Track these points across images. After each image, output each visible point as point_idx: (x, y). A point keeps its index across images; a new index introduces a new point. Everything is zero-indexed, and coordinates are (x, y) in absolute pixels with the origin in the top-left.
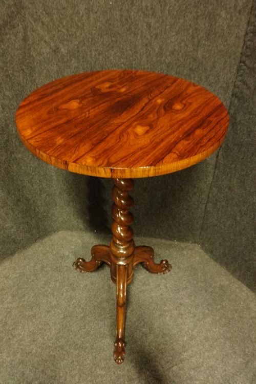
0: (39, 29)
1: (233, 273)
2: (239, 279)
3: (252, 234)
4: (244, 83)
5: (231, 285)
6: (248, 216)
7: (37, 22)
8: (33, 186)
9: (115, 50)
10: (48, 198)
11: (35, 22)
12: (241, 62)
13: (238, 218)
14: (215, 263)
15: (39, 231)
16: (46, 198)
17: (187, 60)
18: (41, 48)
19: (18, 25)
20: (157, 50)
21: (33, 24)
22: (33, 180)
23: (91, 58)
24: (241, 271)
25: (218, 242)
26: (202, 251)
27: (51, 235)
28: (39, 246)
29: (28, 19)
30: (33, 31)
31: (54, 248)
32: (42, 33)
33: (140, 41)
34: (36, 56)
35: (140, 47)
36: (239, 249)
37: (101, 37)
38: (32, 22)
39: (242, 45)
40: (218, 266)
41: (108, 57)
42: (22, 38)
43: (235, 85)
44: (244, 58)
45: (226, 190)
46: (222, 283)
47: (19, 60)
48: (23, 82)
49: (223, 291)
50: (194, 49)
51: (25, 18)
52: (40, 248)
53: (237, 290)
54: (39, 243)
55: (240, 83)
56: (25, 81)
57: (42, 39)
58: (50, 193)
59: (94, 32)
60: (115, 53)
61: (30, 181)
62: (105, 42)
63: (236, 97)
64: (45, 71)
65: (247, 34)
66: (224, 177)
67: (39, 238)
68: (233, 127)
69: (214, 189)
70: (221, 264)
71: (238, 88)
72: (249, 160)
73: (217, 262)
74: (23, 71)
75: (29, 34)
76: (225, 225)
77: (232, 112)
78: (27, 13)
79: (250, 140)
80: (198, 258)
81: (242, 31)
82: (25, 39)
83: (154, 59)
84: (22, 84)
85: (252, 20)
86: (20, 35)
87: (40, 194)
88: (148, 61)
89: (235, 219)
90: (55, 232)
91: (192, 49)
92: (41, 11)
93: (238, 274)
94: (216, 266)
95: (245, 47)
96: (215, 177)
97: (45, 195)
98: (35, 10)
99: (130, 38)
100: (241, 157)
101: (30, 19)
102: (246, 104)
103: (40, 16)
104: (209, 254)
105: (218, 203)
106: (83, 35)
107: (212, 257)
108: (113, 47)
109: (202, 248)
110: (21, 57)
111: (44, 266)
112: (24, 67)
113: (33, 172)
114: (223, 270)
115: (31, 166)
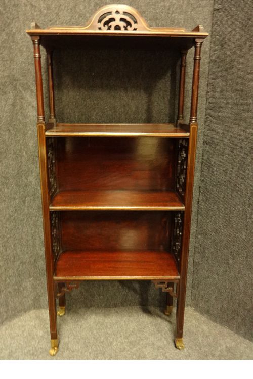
0: (28, 96)
1: (238, 331)
2: (245, 337)
3: (249, 274)
4: (213, 130)
5: (239, 346)
6: (240, 256)
7: (26, 91)
8: (6, 250)
9: (96, 111)
10: (21, 268)
11: (25, 91)
12: (206, 115)
13: (231, 261)
14: (215, 324)
15: (8, 309)
16: (19, 266)
17: (160, 116)
18: (28, 112)
19: (9, 93)
20: (134, 109)
21: (23, 92)
22: (7, 244)
23: (75, 118)
24: (245, 326)
25: (213, 297)
26: (197, 313)
27: (21, 316)
28: (6, 329)
29: (19, 89)
30: (22, 98)
31: (25, 329)
32: (30, 99)
33: (119, 103)
34: (23, 119)
35: (119, 107)
36: (238, 297)
37: (84, 100)
38: (22, 90)
39: (205, 102)
40: (219, 326)
41: (90, 117)
42: (12, 103)
43: (204, 134)
44: (209, 111)
45: (213, 234)
46: (228, 345)
47: (7, 120)
48: (8, 141)
49: (232, 353)
50: (165, 107)
51: (16, 88)
52: (7, 332)
53: (247, 350)
54: (6, 326)
55: (208, 132)
56: (10, 140)
57: (30, 105)
58: (24, 261)
59: (78, 97)
60: (97, 113)
61: (3, 245)
62: (88, 105)
63: (207, 144)
64: (30, 132)
65: (208, 92)
66: (208, 221)
67: (6, 319)
68: (209, 171)
69: (199, 237)
70: (221, 323)
71: (208, 136)
72: (230, 197)
73: (216, 322)
74: (10, 131)
75: (18, 101)
76: (217, 274)
77: (206, 157)
78: (18, 84)
79: (228, 177)
80: (194, 322)
81: (203, 91)
82: (14, 105)
83: (132, 117)
84: (7, 143)
85: (210, 82)
86: (10, 101)
87: (13, 262)
88: (126, 118)
89: (228, 264)
90: (26, 312)
91: (164, 107)
92: (31, 82)
93: (243, 331)
94: (215, 327)
95: (208, 103)
96: (199, 225)
97: (18, 263)
98: (26, 81)
99: (109, 100)
100: (222, 196)
101: (21, 89)
102: (218, 147)
103: (30, 86)
104: (206, 315)
105: (207, 251)
106: (68, 99)
107: (209, 318)
108: (94, 109)
109: (196, 310)
110: (8, 119)
111: (12, 351)
112: (10, 128)
113: (8, 234)
114: (226, 330)
115: (7, 228)
